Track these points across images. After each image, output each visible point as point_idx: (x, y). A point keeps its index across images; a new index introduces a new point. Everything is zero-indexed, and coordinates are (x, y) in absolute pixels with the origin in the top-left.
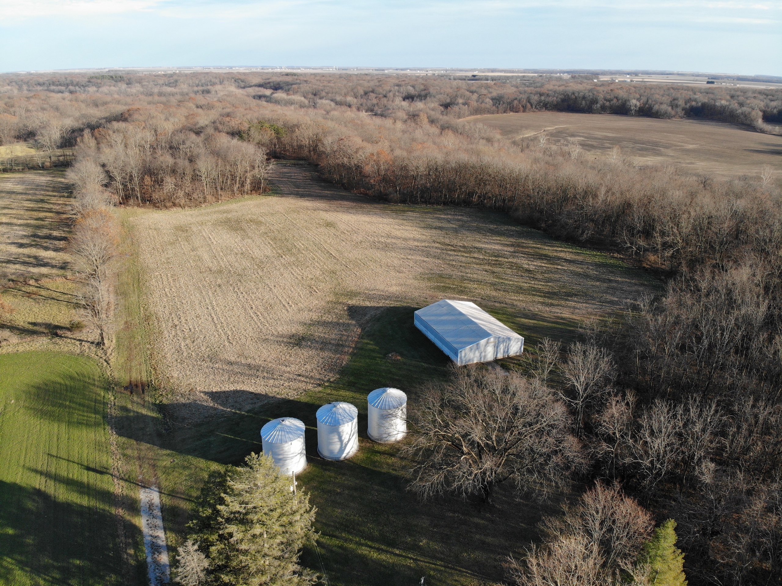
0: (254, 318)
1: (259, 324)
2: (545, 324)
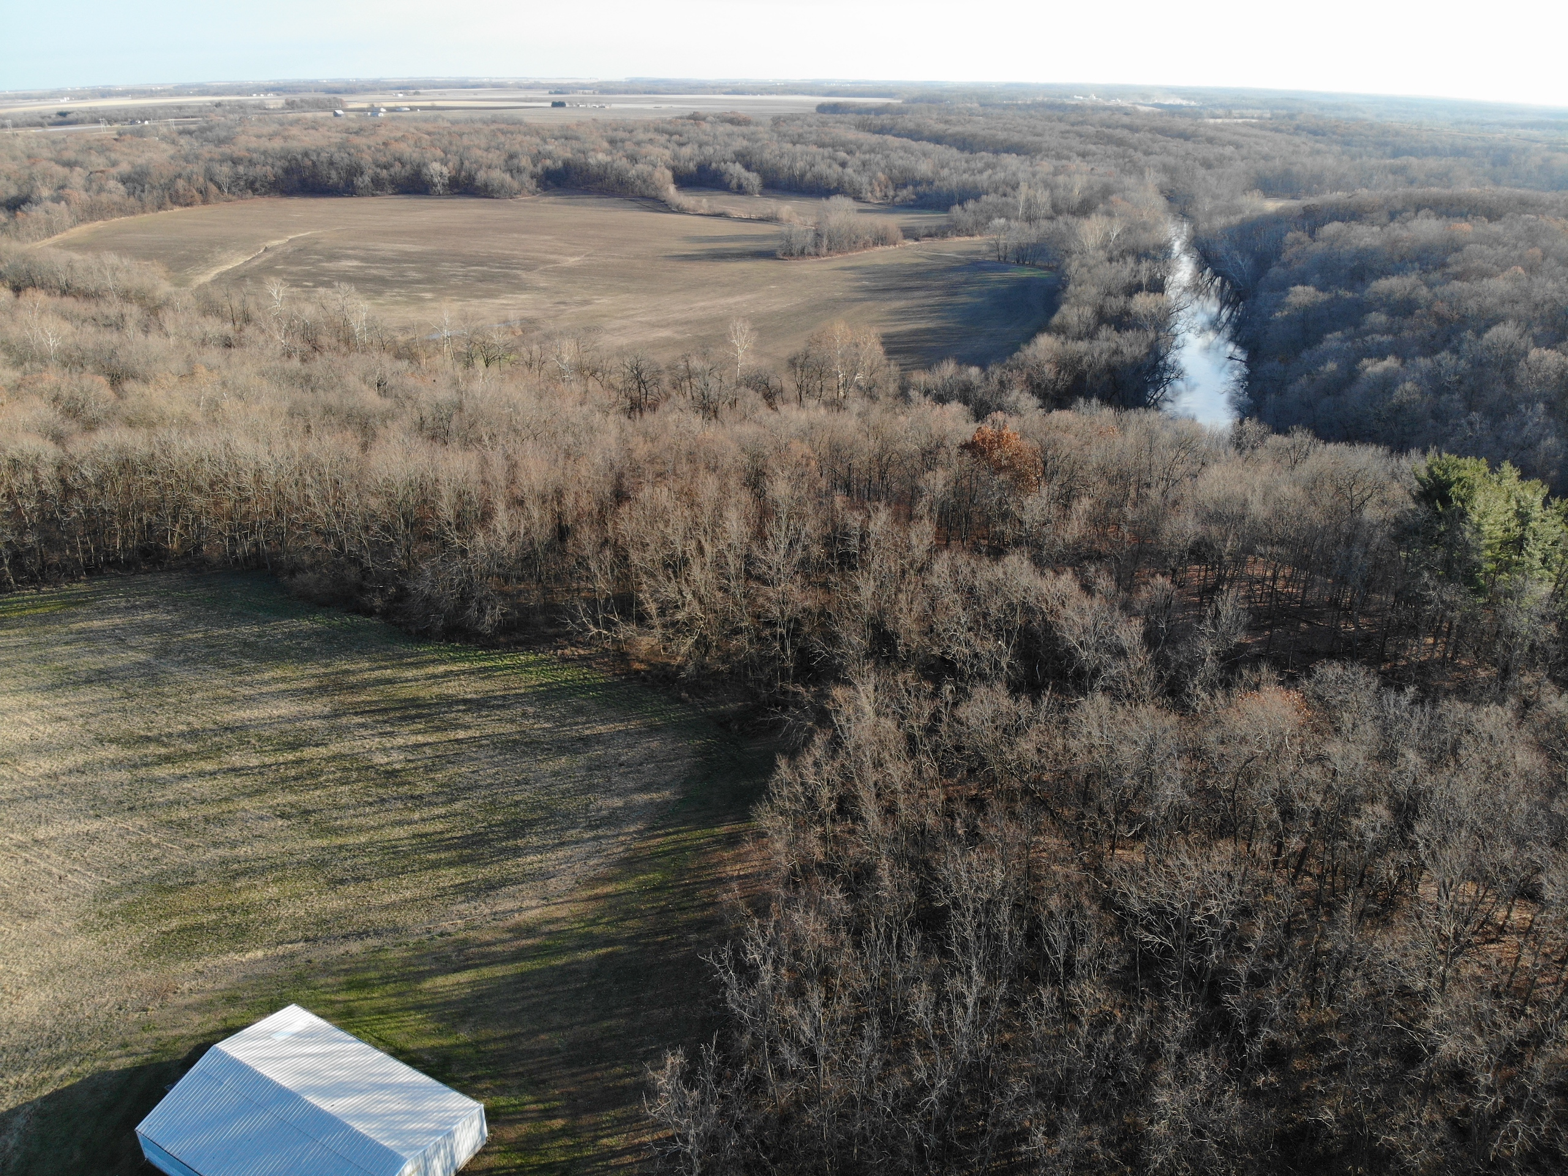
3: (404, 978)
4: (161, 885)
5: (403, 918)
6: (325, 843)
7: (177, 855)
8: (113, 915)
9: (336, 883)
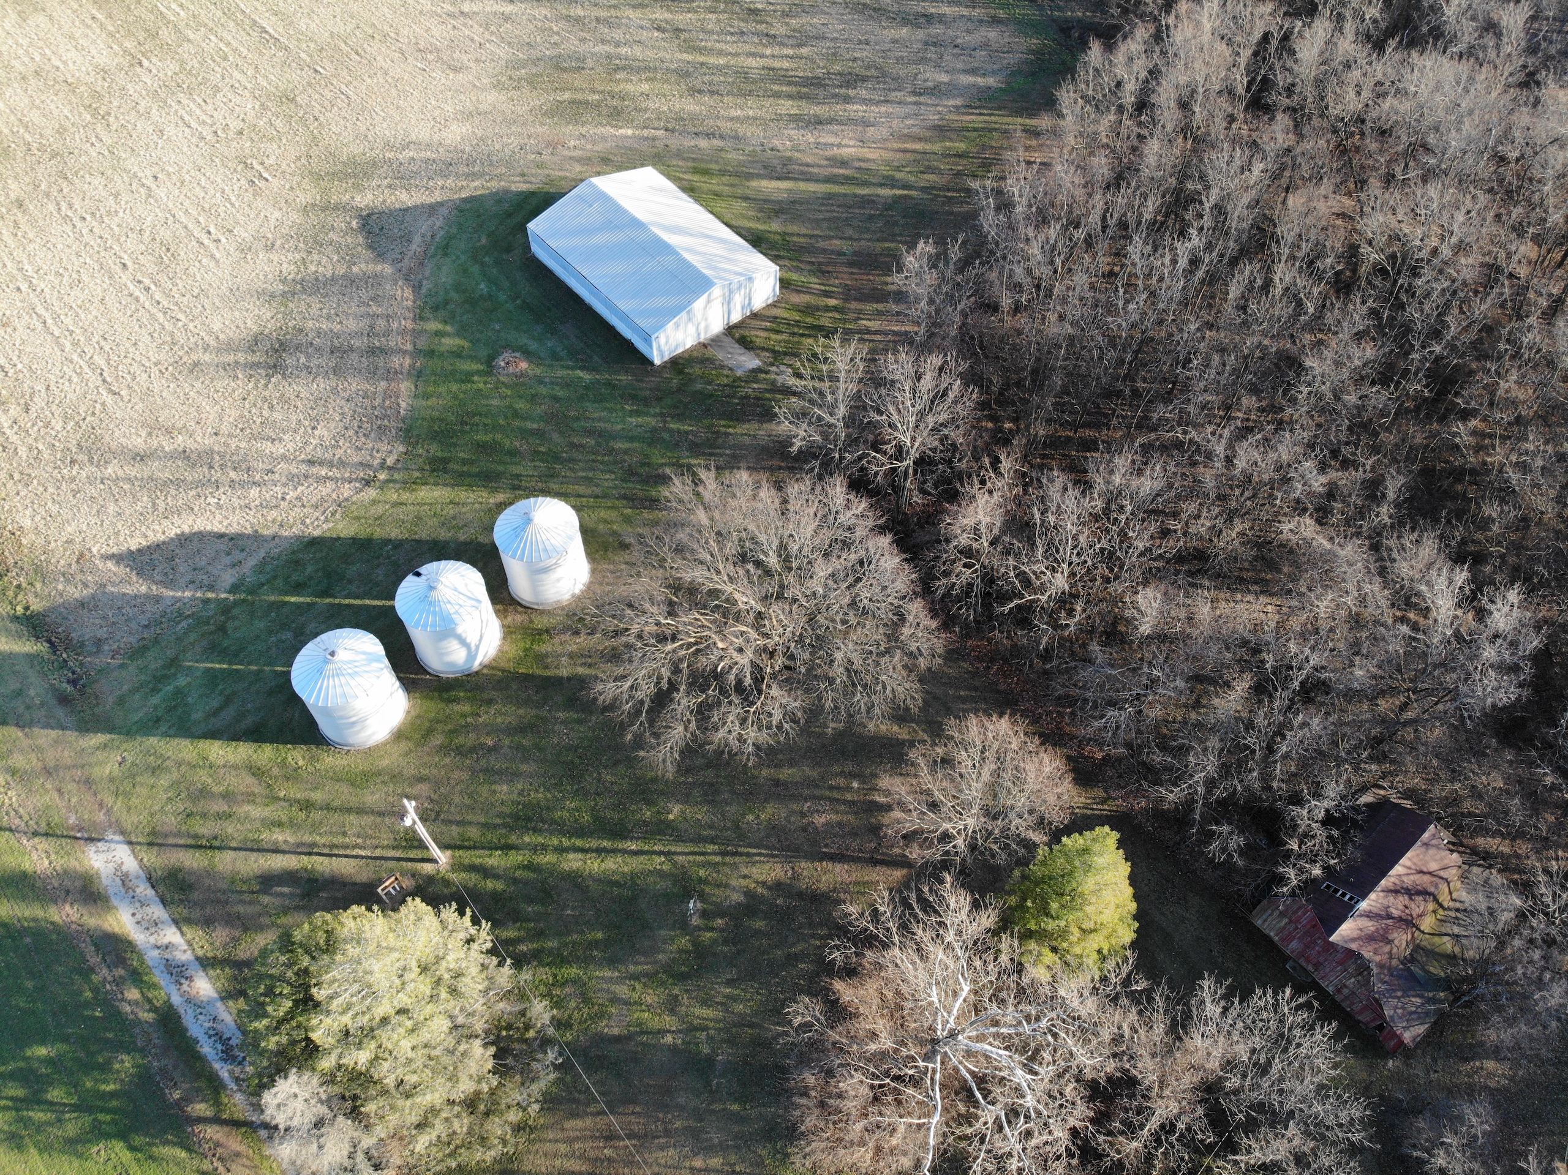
0: (142, 298)
1: (160, 316)
2: (812, 187)
3: (737, 175)
4: (558, 65)
5: (742, 129)
6: (690, 58)
7: (572, 44)
8: (520, 80)
9: (695, 91)
